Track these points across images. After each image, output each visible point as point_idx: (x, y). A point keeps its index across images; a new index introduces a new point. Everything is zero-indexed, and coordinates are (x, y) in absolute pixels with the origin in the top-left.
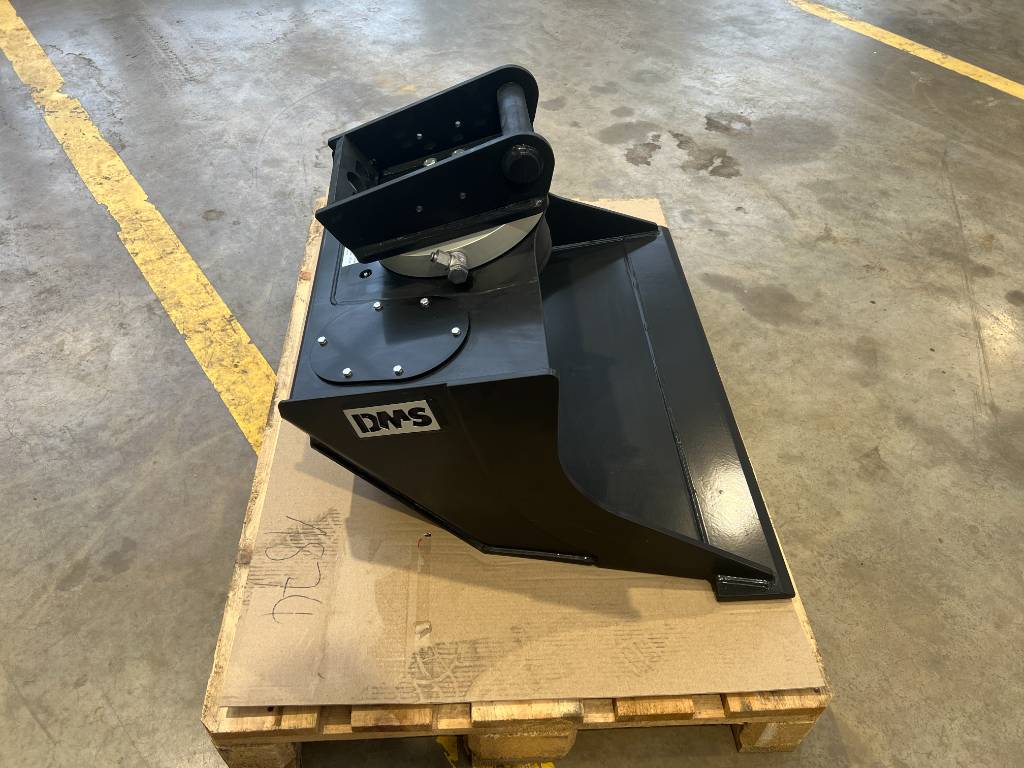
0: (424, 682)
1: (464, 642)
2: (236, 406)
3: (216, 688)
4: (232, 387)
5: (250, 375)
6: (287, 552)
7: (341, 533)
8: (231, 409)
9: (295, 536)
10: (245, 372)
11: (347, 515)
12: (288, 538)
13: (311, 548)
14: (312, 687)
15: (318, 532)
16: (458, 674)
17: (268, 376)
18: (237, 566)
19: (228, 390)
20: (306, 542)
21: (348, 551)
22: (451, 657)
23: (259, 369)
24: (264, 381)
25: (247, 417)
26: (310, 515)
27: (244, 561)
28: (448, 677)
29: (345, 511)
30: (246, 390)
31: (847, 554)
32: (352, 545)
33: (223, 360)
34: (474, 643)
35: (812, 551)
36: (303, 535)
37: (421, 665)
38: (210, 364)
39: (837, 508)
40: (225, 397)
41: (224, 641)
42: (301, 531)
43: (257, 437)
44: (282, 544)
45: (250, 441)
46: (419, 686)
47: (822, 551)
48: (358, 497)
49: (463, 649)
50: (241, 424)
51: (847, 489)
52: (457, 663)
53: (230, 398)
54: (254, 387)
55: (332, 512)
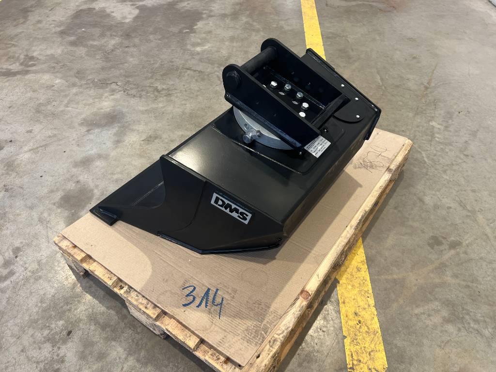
2: (366, 292)
4: (366, 306)
5: (353, 310)
8: (371, 291)
9: (372, 167)
10: (356, 314)
12: (374, 167)
13: (368, 161)
15: (363, 165)
17: (344, 303)
18: (394, 171)
19: (369, 306)
23: (346, 311)
24: (347, 300)
25: (364, 281)
26: (363, 170)
27: (391, 171)
30: (359, 299)
33: (367, 332)
36: (368, 165)
38: (375, 333)
40: (372, 302)
42: (369, 167)
43: (362, 267)
44: (377, 166)
50: (368, 279)
53: (369, 299)
54: (354, 299)
55: (355, 168)
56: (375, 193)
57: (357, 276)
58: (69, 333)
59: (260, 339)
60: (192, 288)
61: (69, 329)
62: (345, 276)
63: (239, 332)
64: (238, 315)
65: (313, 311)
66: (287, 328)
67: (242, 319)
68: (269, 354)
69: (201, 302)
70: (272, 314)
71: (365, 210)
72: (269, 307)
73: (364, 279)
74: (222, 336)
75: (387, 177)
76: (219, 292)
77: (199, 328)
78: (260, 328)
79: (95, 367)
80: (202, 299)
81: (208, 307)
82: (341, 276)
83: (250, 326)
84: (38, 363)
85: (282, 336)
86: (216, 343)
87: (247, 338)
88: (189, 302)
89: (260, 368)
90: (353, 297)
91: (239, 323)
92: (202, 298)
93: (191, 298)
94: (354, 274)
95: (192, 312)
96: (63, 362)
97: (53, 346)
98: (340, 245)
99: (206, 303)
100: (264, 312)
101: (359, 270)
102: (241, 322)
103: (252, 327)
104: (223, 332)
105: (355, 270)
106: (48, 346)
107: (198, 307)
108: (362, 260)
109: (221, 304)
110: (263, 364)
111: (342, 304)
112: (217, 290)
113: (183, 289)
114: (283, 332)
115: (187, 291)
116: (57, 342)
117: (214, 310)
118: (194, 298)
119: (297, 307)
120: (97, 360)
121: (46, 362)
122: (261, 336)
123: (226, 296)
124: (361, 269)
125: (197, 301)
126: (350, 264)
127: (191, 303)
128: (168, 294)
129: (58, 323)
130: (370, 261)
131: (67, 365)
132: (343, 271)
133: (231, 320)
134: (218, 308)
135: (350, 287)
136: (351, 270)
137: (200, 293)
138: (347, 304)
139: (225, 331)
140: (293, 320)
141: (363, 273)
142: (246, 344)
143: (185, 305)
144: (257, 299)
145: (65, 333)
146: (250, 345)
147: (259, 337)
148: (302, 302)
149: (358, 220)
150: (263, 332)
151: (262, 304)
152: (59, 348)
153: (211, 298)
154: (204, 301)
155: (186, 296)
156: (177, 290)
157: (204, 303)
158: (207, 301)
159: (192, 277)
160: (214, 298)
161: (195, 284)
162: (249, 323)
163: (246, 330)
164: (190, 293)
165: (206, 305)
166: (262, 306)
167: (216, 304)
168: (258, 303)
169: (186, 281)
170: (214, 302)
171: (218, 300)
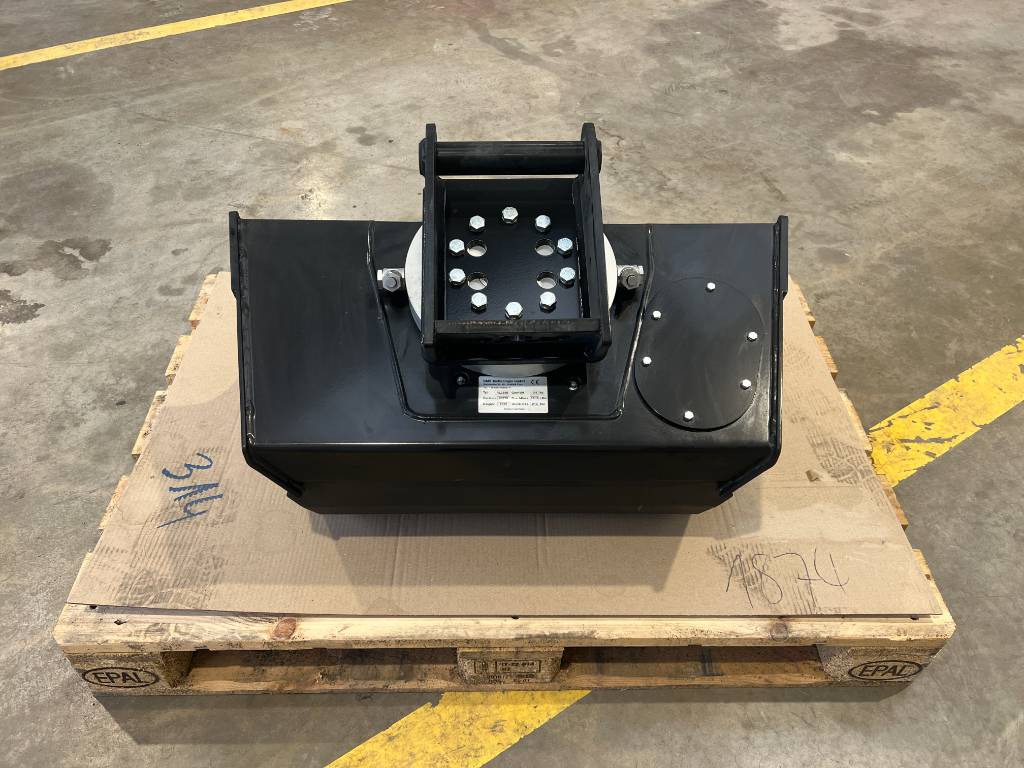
0: (859, 474)
1: (815, 452)
3: (918, 631)
6: (769, 587)
7: (732, 543)
9: (746, 582)
11: (711, 539)
12: (753, 587)
13: (759, 565)
14: (896, 547)
15: (738, 562)
16: (844, 454)
17: (391, 739)
18: (790, 636)
20: (752, 571)
21: (753, 534)
22: (831, 460)
23: (373, 755)
24: (399, 742)
25: (472, 754)
26: (720, 571)
27: (783, 629)
28: (848, 461)
29: (709, 542)
32: (747, 532)
34: (813, 445)
36: (746, 573)
37: (846, 476)
41: (873, 632)
42: (741, 577)
43: (509, 732)
44: (761, 591)
45: (516, 740)
46: (863, 477)
48: (687, 532)
49: (821, 451)
52: (835, 456)
54: (411, 754)
55: (711, 552)
56: (668, 629)
57: (476, 732)
58: (122, 403)
59: (136, 599)
60: (208, 463)
61: (127, 399)
62: (460, 709)
63: (139, 564)
64: (174, 547)
65: (328, 687)
66: (196, 634)
67: (170, 557)
68: (130, 636)
69: (184, 489)
70: (201, 593)
71: (593, 632)
72: (215, 582)
73: (476, 751)
74: (122, 546)
75: (751, 630)
76: (216, 502)
77: (125, 510)
78: (162, 589)
79: (83, 461)
80: (190, 488)
81: (177, 502)
82: (455, 702)
83: (160, 573)
84: (64, 403)
85: (177, 635)
86: (103, 545)
87: (130, 582)
88: (175, 474)
89: (99, 636)
90: (415, 751)
91: (160, 557)
92: (193, 484)
93: (186, 472)
94: (478, 724)
95: (157, 485)
96: (77, 425)
97: (94, 401)
98: (454, 631)
99: (185, 496)
100: (202, 579)
101: (495, 728)
102: (162, 558)
103: (159, 578)
104: (132, 544)
105: (490, 722)
106: (91, 396)
107: (171, 489)
108: (528, 722)
109: (192, 515)
110: (107, 637)
111: (386, 738)
112: (221, 496)
113: (198, 454)
114: (186, 634)
115: (196, 461)
116: (102, 401)
117: (175, 512)
118: (188, 476)
119: (251, 628)
120: (94, 456)
121: (69, 410)
122: (142, 598)
123: (212, 515)
124: (501, 731)
125: (180, 484)
126: (498, 705)
127: (175, 477)
128: (177, 442)
129: (131, 382)
130: (538, 741)
131: (74, 432)
132: (468, 699)
133: (161, 544)
134: (181, 513)
135: (437, 731)
136: (483, 714)
137: (201, 477)
138: (389, 747)
139: (134, 547)
140: (219, 637)
141: (493, 740)
142: (117, 585)
143: (166, 472)
144: (226, 559)
145: (119, 398)
146: (115, 592)
147: (140, 596)
148: (266, 631)
149: (553, 631)
150: (152, 598)
151: (219, 570)
152: (94, 408)
153: (198, 496)
154: (187, 492)
155: (186, 465)
156: (192, 447)
157: (182, 493)
158: (190, 494)
159: (229, 452)
160: (201, 501)
161: (218, 462)
162: (165, 570)
163: (148, 573)
164: (194, 466)
165: (179, 498)
166: (213, 572)
167: (189, 508)
168: (218, 563)
169: (217, 450)
170: (191, 504)
171: (199, 508)
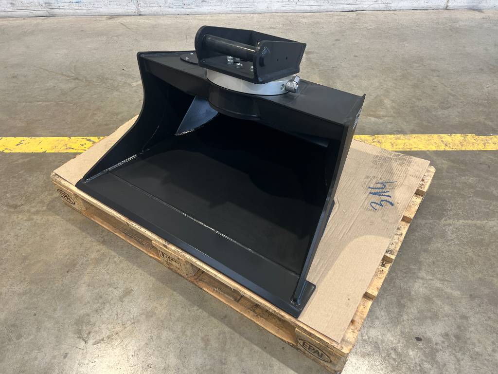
31: (77, 270)
35: (91, 259)
39: (91, 288)
47: (87, 262)
51: (91, 302)
58: (418, 339)
60: (373, 204)
61: (415, 341)
63: (404, 169)
64: (390, 172)
67: (392, 169)
69: (384, 196)
72: (377, 156)
74: (411, 177)
76: (372, 186)
79: (439, 303)
80: (382, 195)
81: (388, 190)
84: (458, 360)
87: (407, 163)
88: (388, 203)
93: (383, 203)
95: (396, 200)
99: (384, 192)
106: (439, 357)
107: (390, 197)
109: (382, 183)
112: (369, 188)
113: (376, 210)
115: (378, 207)
116: (432, 348)
118: (382, 201)
120: (433, 303)
123: (374, 181)
125: (386, 198)
127: (388, 201)
128: (385, 218)
129: (412, 357)
133: (396, 175)
134: (387, 186)
137: (376, 198)
139: (406, 176)
142: (412, 164)
143: (392, 205)
145: (420, 344)
152: (437, 344)
153: (379, 191)
154: (384, 194)
155: (382, 206)
156: (379, 213)
157: (386, 194)
158: (382, 192)
159: (361, 206)
160: (378, 188)
161: (368, 203)
162: (395, 164)
163: (401, 165)
164: (379, 205)
165: (387, 192)
166: (377, 159)
167: (383, 187)
168: (375, 162)
169: (367, 209)
170: (382, 188)
171: (379, 185)
